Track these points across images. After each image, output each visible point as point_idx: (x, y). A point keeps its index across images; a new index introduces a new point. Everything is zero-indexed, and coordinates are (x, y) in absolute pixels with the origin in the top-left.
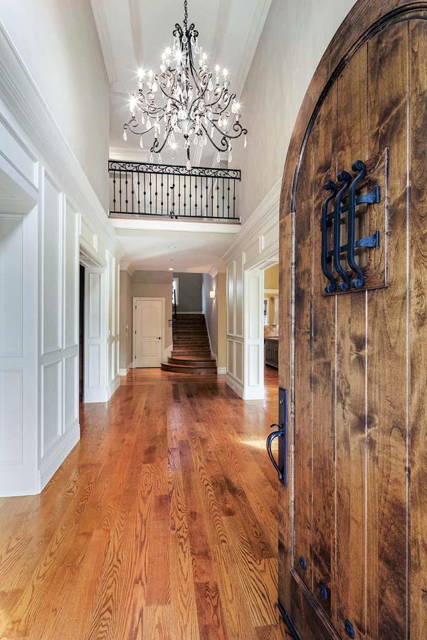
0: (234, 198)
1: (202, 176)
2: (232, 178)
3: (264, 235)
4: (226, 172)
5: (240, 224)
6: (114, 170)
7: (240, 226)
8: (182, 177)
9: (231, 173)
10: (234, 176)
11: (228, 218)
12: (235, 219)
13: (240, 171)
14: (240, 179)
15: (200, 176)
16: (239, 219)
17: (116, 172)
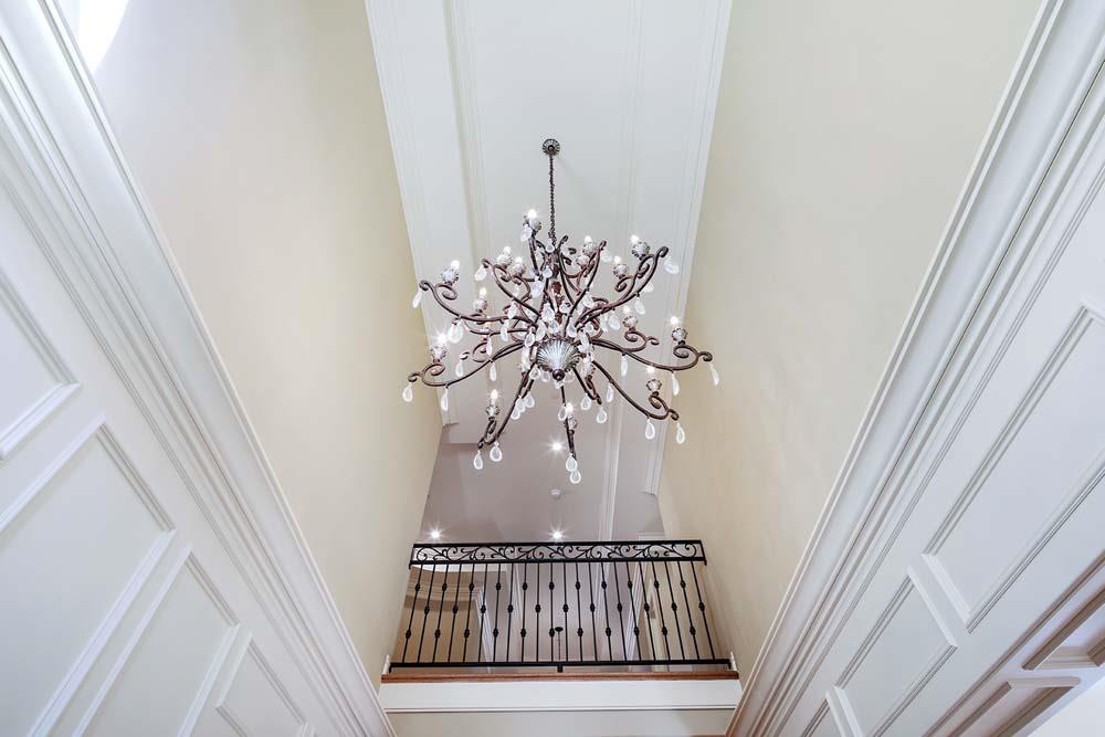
0: (702, 607)
1: (615, 560)
2: (684, 559)
3: (843, 680)
4: (669, 546)
5: (735, 676)
6: (422, 563)
7: (736, 683)
8: (571, 566)
9: (680, 550)
10: (689, 554)
11: (698, 662)
12: (716, 665)
13: (699, 542)
14: (703, 559)
15: (609, 560)
16: (727, 662)
17: (426, 567)
